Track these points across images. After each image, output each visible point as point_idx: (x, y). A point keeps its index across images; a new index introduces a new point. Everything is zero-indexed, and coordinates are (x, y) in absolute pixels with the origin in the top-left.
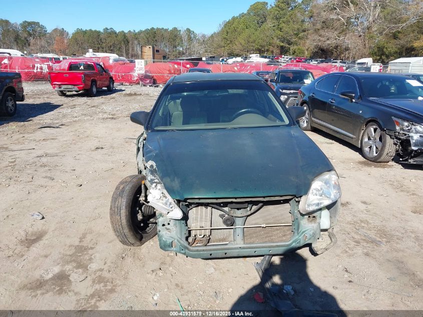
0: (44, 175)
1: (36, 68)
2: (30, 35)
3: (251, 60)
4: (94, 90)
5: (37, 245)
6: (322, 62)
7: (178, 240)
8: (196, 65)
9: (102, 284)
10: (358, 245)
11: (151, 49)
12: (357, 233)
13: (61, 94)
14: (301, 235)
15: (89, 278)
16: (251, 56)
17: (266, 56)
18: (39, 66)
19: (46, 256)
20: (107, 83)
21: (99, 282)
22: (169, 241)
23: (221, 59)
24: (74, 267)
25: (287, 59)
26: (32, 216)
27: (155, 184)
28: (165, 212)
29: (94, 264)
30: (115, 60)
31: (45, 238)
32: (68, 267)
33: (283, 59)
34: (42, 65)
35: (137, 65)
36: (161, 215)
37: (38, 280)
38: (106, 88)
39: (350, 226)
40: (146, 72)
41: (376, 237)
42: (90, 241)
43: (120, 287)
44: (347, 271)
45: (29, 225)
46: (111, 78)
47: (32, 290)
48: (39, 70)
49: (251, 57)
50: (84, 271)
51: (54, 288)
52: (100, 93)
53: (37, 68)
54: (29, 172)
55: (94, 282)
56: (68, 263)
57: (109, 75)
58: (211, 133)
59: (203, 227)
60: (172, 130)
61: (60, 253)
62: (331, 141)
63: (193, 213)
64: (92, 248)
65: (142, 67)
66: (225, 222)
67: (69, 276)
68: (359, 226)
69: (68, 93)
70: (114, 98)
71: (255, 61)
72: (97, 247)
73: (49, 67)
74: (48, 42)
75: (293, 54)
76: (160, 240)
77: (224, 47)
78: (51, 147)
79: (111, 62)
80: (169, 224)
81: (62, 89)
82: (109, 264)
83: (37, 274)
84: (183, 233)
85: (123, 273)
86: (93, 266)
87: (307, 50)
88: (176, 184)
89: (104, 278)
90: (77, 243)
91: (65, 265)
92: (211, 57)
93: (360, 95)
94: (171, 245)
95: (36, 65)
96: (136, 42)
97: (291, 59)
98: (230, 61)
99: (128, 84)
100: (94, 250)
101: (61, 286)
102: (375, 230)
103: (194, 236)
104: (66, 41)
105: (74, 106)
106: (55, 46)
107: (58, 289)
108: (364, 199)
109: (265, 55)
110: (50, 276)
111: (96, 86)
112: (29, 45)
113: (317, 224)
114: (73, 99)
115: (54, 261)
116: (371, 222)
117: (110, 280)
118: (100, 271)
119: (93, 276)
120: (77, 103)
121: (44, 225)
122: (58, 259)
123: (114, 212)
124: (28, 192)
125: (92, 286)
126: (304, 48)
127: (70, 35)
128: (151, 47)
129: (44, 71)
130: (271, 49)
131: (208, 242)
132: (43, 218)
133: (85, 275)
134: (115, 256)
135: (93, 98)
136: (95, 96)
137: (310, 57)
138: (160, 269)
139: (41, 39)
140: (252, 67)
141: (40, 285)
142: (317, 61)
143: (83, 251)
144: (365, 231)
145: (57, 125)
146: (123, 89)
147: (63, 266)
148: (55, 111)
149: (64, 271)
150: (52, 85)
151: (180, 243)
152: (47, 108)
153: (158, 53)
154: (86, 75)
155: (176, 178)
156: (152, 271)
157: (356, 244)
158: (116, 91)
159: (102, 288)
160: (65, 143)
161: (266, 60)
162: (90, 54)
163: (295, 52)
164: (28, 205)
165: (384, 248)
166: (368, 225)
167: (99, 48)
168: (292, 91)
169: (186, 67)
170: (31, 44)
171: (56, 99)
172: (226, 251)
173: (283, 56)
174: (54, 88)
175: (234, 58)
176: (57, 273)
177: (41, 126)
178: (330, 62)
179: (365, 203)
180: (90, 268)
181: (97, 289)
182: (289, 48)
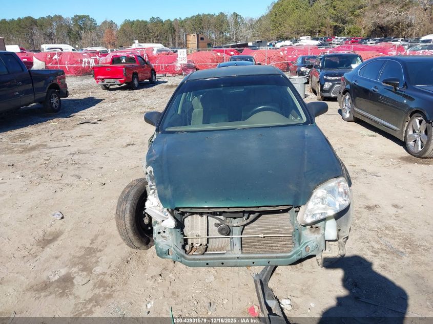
0: (73, 173)
1: (83, 63)
2: (81, 28)
3: (300, 43)
4: (136, 82)
5: (51, 245)
6: (381, 41)
7: (174, 248)
8: (241, 51)
9: (102, 289)
10: (376, 256)
11: (196, 36)
12: (378, 242)
13: (104, 88)
14: (303, 246)
15: (91, 282)
16: (301, 38)
17: (318, 38)
18: (86, 60)
19: (57, 258)
20: (149, 75)
21: (100, 287)
22: (165, 249)
23: (268, 44)
24: (80, 270)
25: (341, 40)
26: (54, 215)
27: (153, 191)
28: (159, 220)
29: (99, 267)
30: (159, 51)
31: (60, 239)
32: (75, 269)
33: (336, 40)
34: (90, 60)
35: (179, 56)
36: (156, 222)
37: (44, 282)
38: (148, 80)
39: (372, 234)
40: (188, 62)
41: (399, 247)
42: (101, 244)
43: (118, 293)
44: (356, 286)
45: (48, 225)
46: (153, 70)
47: (37, 292)
48: (86, 65)
49: (300, 40)
50: (88, 274)
51: (58, 291)
52: (142, 85)
53: (85, 62)
54: (60, 170)
55: (95, 286)
56: (75, 265)
57: (150, 66)
58: (218, 135)
59: (199, 236)
60: (182, 132)
61: (70, 254)
62: (374, 133)
63: (189, 221)
64: (101, 251)
65: (184, 57)
66: (220, 231)
67: (73, 278)
68: (382, 234)
69: (111, 87)
70: (154, 91)
71: (304, 44)
72: (106, 250)
73: (96, 61)
74: (98, 35)
75: (348, 34)
76: (156, 248)
77: (273, 30)
78: (85, 144)
79: (155, 52)
80: (164, 232)
81: (105, 83)
82: (113, 268)
83: (44, 276)
84: (179, 242)
85: (124, 278)
86: (98, 270)
87: (364, 28)
88: (169, 192)
89: (106, 282)
90: (88, 245)
91: (72, 267)
92: (258, 42)
93: (405, 82)
94: (168, 253)
95: (84, 60)
96: (182, 30)
97: (345, 40)
98: (278, 45)
99: (171, 75)
100: (103, 252)
101: (64, 289)
102: (400, 239)
103: (190, 244)
104: (114, 33)
105: (114, 100)
106: (105, 39)
107: (60, 291)
108: (396, 202)
109: (317, 36)
110: (57, 277)
111: (138, 78)
112: (81, 39)
113: (321, 235)
114: (115, 92)
115: (63, 263)
116: (398, 229)
117: (110, 285)
118: (103, 275)
119: (96, 280)
120: (118, 97)
121: (62, 225)
122: (67, 261)
123: (119, 216)
124: (54, 191)
125: (92, 290)
126: (360, 27)
127: (119, 27)
128: (195, 35)
129: (91, 65)
130: (323, 30)
131: (206, 251)
132: (63, 218)
133: (88, 279)
134: (120, 259)
135: (135, 91)
136: (137, 89)
137: (368, 36)
138: (160, 275)
139: (91, 32)
140: (299, 51)
141: (44, 287)
142: (375, 40)
143: (92, 254)
144: (388, 239)
145: (95, 121)
146: (166, 80)
147: (70, 268)
148: (97, 106)
149: (70, 273)
150: (96, 79)
151: (176, 251)
152: (90, 102)
153: (202, 41)
154: (127, 68)
155: (169, 186)
156: (152, 277)
157: (373, 254)
158: (159, 83)
159: (101, 293)
160: (99, 139)
161: (317, 42)
162: (136, 45)
163: (350, 32)
164: (52, 204)
165: (406, 259)
166: (393, 232)
167: (146, 38)
168: (337, 78)
169: (230, 55)
170: (82, 38)
171: (99, 93)
172: (223, 261)
173: (336, 37)
174: (98, 82)
175: (283, 42)
176: (63, 276)
177: (80, 122)
178: (390, 41)
179: (396, 206)
180: (94, 271)
181: (95, 294)
182: (344, 28)
